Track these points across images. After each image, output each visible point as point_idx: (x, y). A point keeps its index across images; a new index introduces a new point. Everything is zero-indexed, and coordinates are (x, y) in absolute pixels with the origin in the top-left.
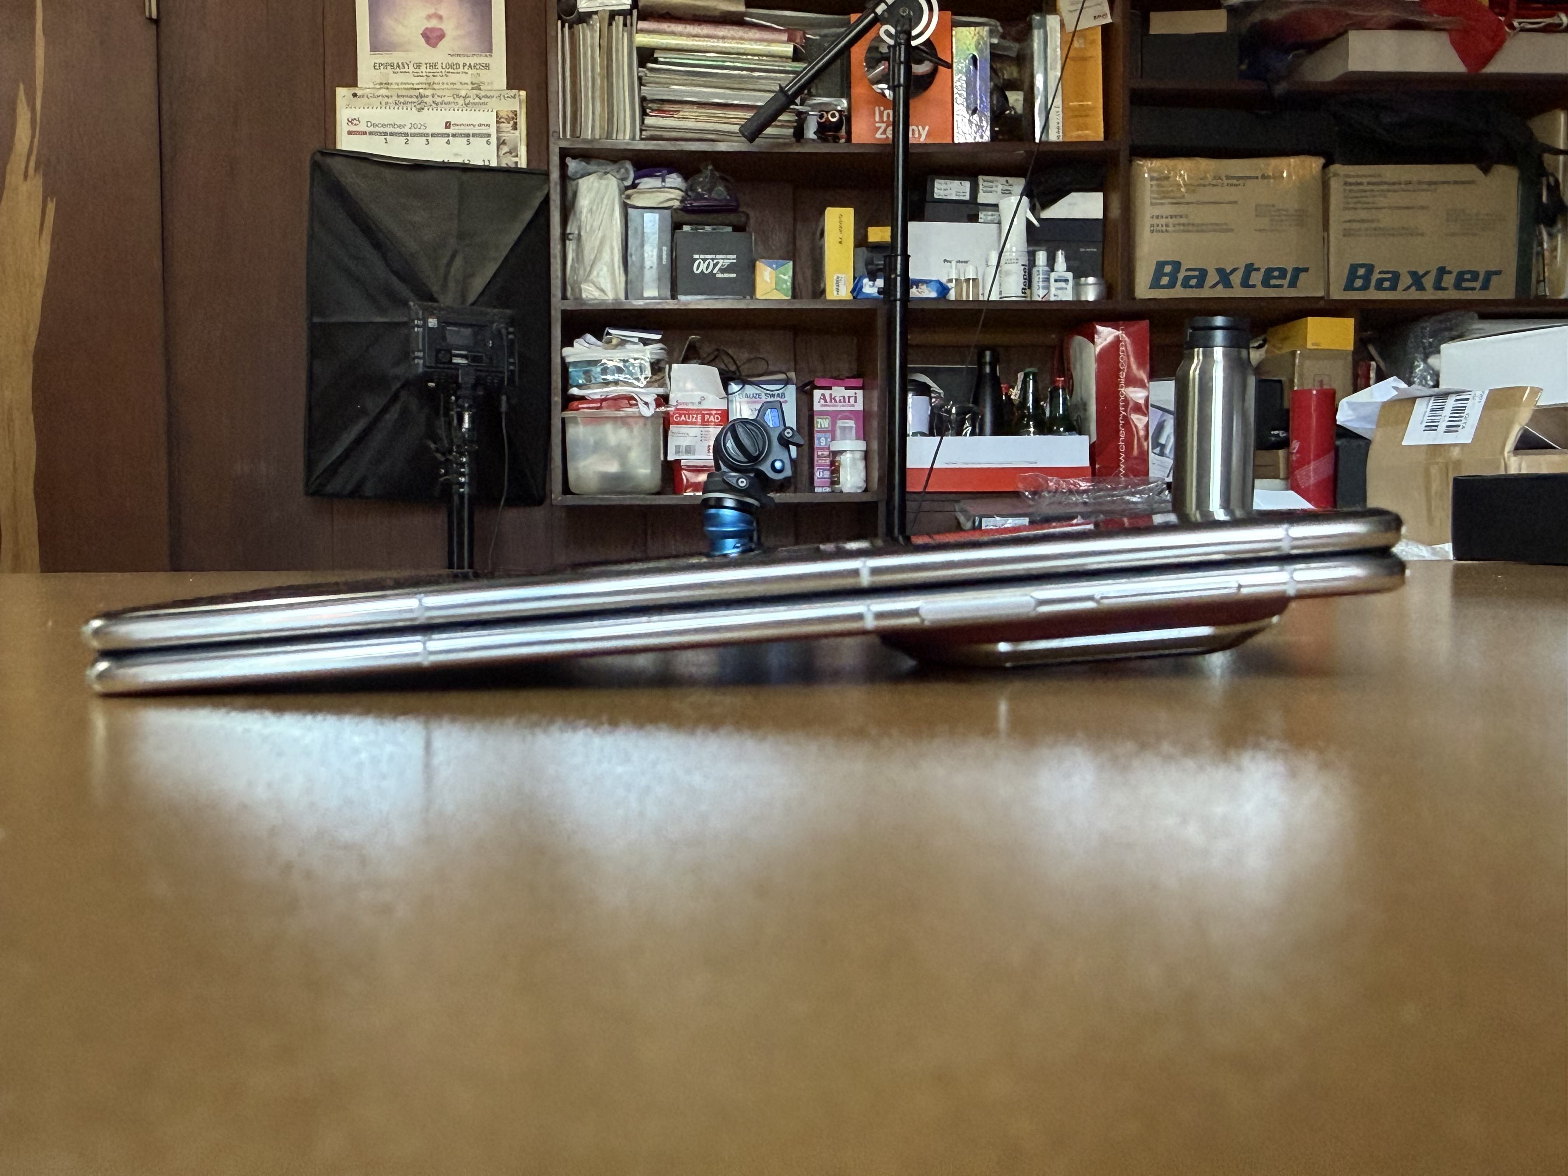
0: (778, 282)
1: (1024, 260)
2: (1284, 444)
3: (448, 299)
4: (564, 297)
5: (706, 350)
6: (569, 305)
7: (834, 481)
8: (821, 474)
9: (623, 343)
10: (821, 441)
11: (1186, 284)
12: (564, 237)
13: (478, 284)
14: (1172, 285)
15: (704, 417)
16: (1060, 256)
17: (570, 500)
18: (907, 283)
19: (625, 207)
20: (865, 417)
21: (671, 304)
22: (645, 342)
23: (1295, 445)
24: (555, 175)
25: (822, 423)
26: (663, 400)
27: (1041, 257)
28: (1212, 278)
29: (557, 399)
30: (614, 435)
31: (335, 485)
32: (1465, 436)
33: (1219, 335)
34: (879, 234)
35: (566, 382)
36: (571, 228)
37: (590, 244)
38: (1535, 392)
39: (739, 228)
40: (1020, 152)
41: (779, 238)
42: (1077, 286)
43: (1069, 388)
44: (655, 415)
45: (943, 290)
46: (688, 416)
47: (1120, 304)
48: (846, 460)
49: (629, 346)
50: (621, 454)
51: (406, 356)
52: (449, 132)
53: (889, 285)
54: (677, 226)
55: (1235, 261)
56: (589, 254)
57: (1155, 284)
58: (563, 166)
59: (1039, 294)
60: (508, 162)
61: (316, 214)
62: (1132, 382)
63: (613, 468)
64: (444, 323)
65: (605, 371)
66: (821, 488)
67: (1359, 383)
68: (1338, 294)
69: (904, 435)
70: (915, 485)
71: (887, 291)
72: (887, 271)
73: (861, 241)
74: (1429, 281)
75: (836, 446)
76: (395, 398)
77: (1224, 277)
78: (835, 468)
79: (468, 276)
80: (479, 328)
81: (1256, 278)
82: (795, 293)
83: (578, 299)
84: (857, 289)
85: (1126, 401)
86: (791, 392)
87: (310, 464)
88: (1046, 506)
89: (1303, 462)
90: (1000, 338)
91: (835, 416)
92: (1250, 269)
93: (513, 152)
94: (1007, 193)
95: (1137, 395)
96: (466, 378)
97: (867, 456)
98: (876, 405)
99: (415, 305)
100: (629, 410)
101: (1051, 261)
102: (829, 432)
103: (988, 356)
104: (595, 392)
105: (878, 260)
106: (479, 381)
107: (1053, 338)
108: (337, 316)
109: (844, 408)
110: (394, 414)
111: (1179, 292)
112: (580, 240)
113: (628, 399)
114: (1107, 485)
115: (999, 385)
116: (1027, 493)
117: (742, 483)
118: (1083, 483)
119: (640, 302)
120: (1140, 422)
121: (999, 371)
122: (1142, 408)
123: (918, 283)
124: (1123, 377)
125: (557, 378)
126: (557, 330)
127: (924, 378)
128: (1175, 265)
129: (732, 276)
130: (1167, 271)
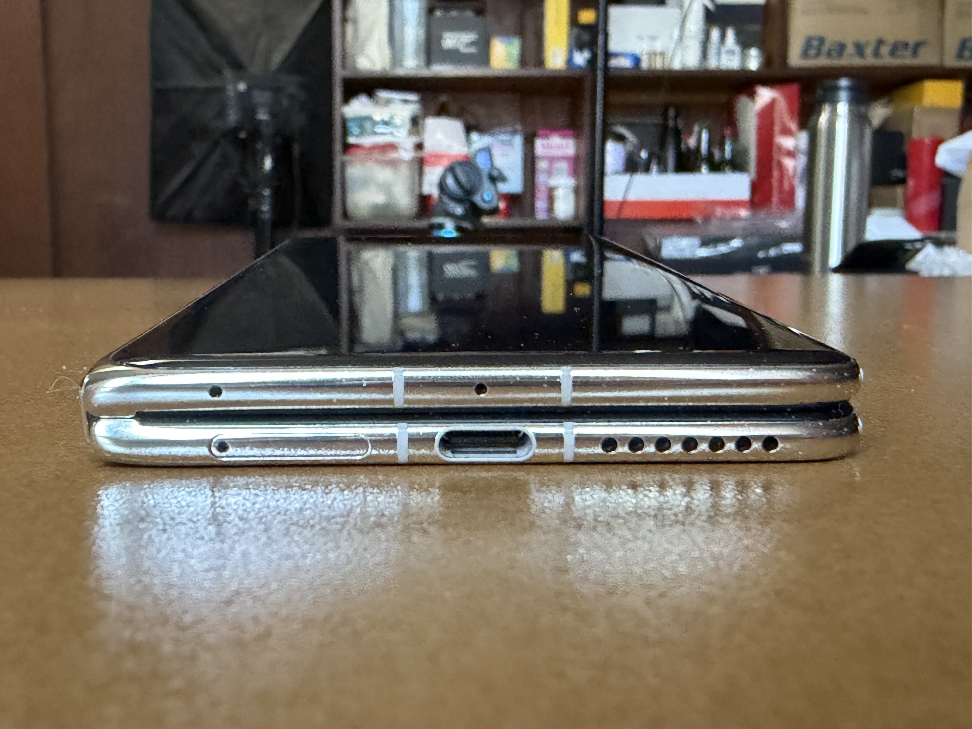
0: (509, 55)
1: (701, 36)
2: (902, 181)
3: (255, 69)
4: (344, 66)
5: (454, 107)
6: (348, 73)
7: (550, 209)
8: (541, 204)
9: (388, 102)
10: (541, 179)
11: (829, 54)
12: (344, 20)
13: (277, 58)
14: (818, 55)
16: (730, 35)
17: (348, 224)
18: (608, 55)
20: (575, 161)
21: (425, 73)
22: (406, 101)
23: (911, 183)
25: (542, 165)
26: (419, 146)
27: (715, 34)
28: (850, 49)
29: (338, 147)
30: (382, 174)
31: (175, 209)
33: (843, 95)
35: (345, 132)
36: (350, 13)
37: (364, 25)
39: (480, 12)
41: (510, 20)
42: (744, 57)
43: (735, 137)
44: (414, 160)
45: (637, 60)
46: (435, 158)
47: (777, 71)
48: (560, 193)
49: (392, 105)
50: (386, 188)
51: (221, 114)
53: (594, 57)
54: (431, 11)
56: (362, 33)
57: (805, 54)
59: (713, 63)
62: (786, 132)
63: (379, 199)
64: (251, 88)
65: (375, 123)
66: (541, 215)
68: (951, 61)
69: (602, 174)
70: (610, 214)
71: (592, 62)
72: (592, 45)
73: (574, 22)
75: (553, 182)
76: (216, 144)
77: (860, 49)
78: (551, 199)
79: (269, 52)
80: (277, 90)
81: (885, 50)
82: (523, 62)
83: (355, 68)
84: (570, 60)
85: (780, 148)
86: (518, 141)
87: (155, 194)
88: (713, 229)
89: (916, 195)
90: (681, 98)
91: (552, 160)
92: (880, 42)
95: (787, 143)
96: (267, 131)
97: (576, 191)
98: (584, 152)
99: (228, 73)
100: (393, 155)
101: (723, 37)
102: (549, 172)
103: (671, 113)
104: (367, 141)
105: (586, 37)
106: (278, 133)
107: (723, 98)
108: (172, 83)
109: (559, 153)
110: (215, 158)
111: (822, 62)
112: (355, 22)
113: (392, 147)
114: (762, 214)
115: (678, 135)
116: (699, 220)
117: (459, 210)
118: (744, 213)
119: (400, 72)
120: (789, 163)
121: (681, 124)
122: (791, 154)
123: (616, 55)
124: (777, 128)
125: (338, 130)
126: (338, 93)
127: (622, 130)
128: (822, 40)
129: (472, 50)
130: (815, 43)
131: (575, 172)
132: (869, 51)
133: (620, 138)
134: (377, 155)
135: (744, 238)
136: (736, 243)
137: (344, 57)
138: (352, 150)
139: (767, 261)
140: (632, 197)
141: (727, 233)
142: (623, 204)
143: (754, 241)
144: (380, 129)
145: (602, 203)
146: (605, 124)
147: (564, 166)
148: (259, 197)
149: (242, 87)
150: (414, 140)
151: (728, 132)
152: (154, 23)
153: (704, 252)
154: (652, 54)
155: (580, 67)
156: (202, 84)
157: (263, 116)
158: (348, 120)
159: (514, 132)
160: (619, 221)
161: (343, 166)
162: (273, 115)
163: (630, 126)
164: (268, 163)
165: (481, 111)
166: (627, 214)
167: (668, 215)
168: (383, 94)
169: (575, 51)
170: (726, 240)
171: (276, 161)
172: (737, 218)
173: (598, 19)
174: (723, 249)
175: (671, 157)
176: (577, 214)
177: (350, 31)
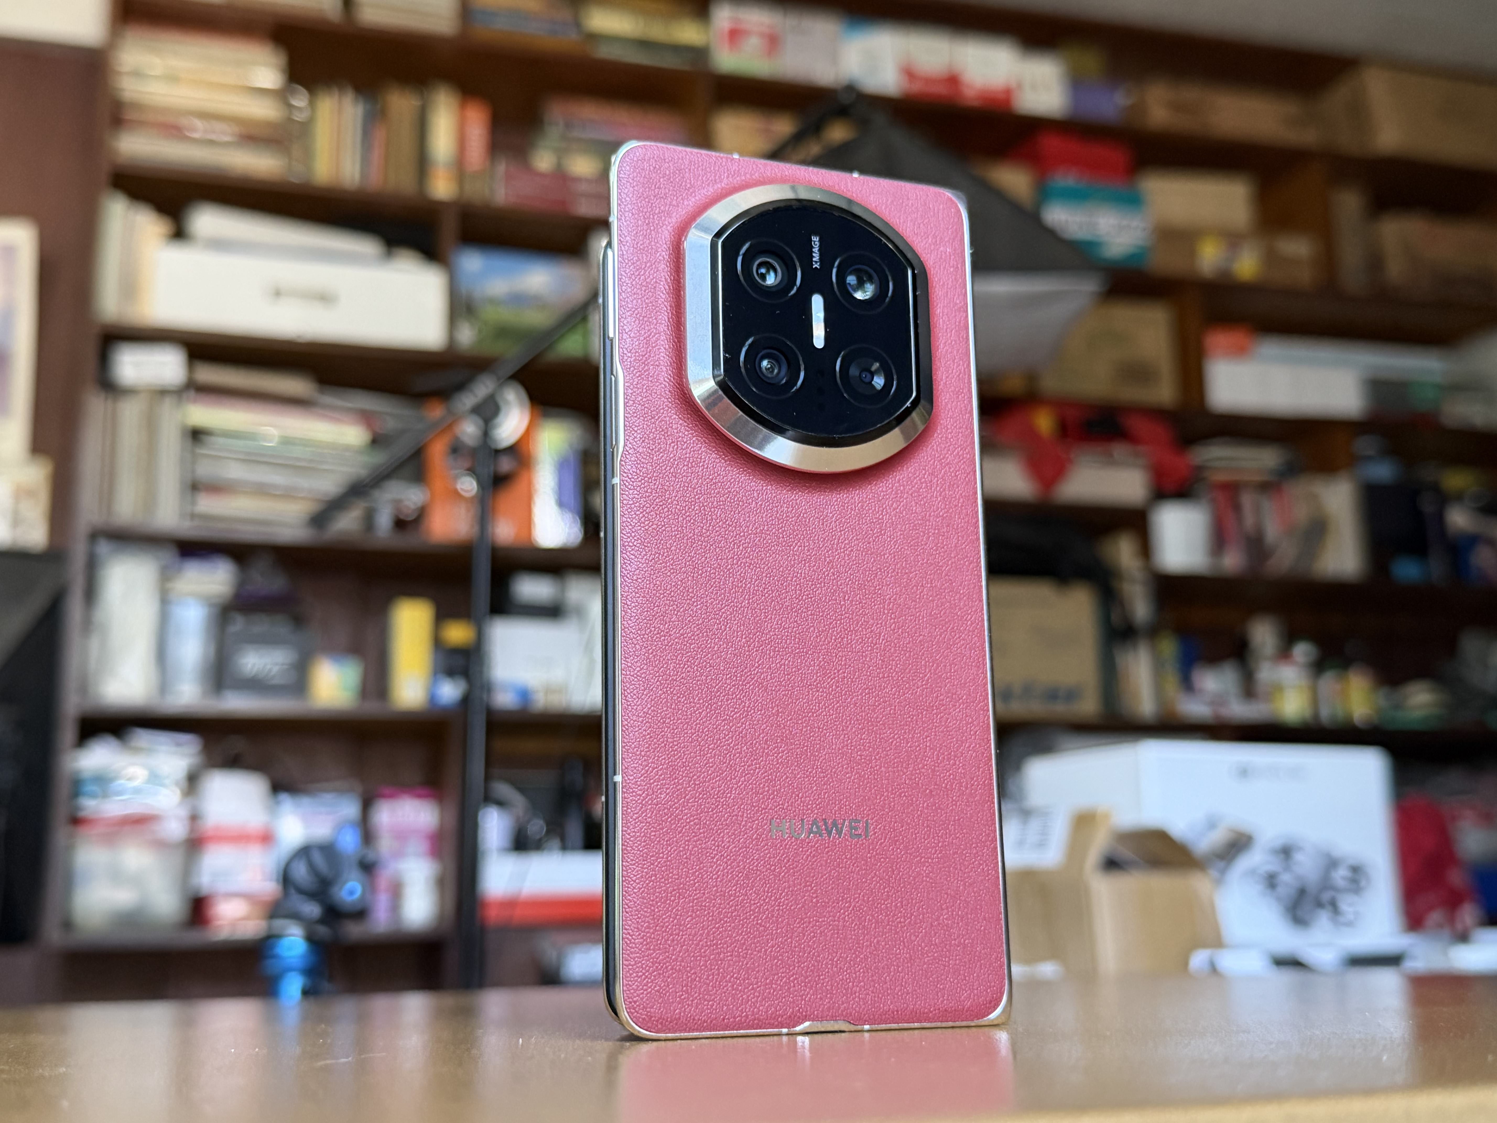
5: (254, 757)
7: (395, 909)
9: (150, 748)
18: (488, 687)
20: (436, 837)
24: (79, 559)
25: (386, 841)
26: (194, 818)
30: (135, 858)
34: (457, 634)
44: (184, 840)
45: (526, 696)
46: (223, 837)
50: (138, 882)
54: (223, 617)
58: (90, 551)
71: (468, 696)
73: (438, 643)
84: (432, 694)
86: (352, 803)
91: (402, 835)
97: (439, 882)
98: (450, 824)
104: (110, 809)
105: (457, 663)
119: (171, 706)
125: (62, 791)
126: (68, 733)
127: (503, 789)
129: (283, 677)
131: (436, 852)
133: (500, 803)
137: (84, 680)
138: (82, 826)
140: (528, 890)
142: (513, 902)
145: (478, 899)
146: (487, 784)
147: (417, 845)
150: (186, 808)
154: (548, 687)
155: (447, 706)
158: (82, 778)
159: (346, 794)
160: (507, 927)
163: (516, 784)
165: (295, 765)
169: (439, 679)
173: (472, 638)
175: (575, 829)
176: (441, 916)
177: (94, 644)
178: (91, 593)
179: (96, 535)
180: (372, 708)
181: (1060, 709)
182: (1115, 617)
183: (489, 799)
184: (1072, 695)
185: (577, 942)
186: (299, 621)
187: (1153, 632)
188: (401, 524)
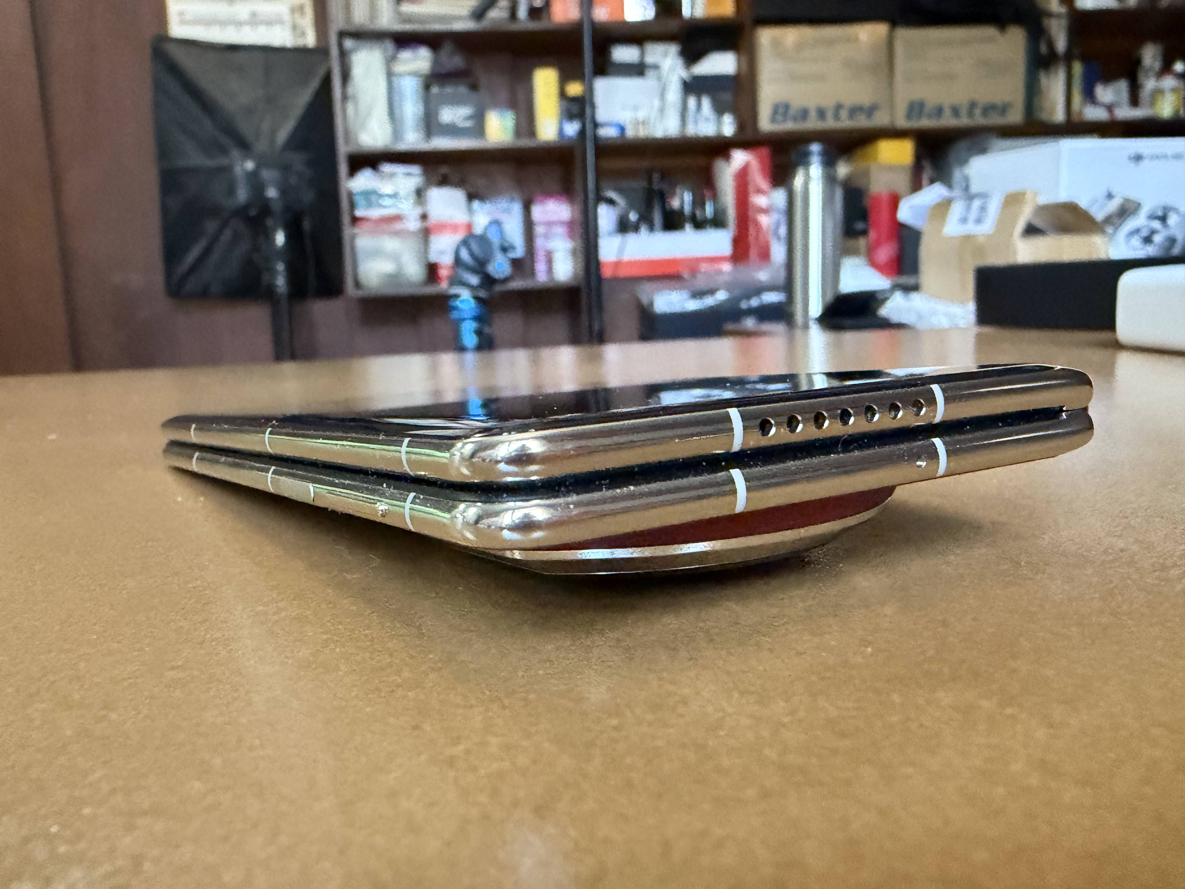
0: (504, 128)
1: (680, 106)
2: (864, 233)
3: (261, 146)
4: (347, 142)
5: (455, 178)
6: (352, 149)
7: (550, 269)
8: (540, 267)
9: (392, 175)
10: (540, 243)
11: (795, 119)
12: (345, 98)
13: (283, 135)
14: (785, 120)
15: (454, 228)
16: (706, 103)
17: (360, 293)
18: (596, 125)
19: (390, 75)
20: (570, 225)
21: (427, 146)
22: (409, 174)
23: (872, 234)
24: (334, 52)
25: (539, 230)
26: (424, 217)
27: (692, 102)
29: (346, 219)
30: (390, 244)
31: (191, 285)
32: (987, 227)
33: (815, 158)
34: (575, 89)
35: (352, 206)
36: (350, 90)
37: (364, 103)
38: (1036, 194)
40: (672, 25)
41: (504, 95)
42: (719, 124)
43: (715, 196)
44: (419, 230)
45: (622, 129)
46: (442, 227)
47: (749, 135)
48: (558, 256)
49: (396, 179)
50: (396, 257)
51: (231, 191)
52: (254, 20)
53: (583, 128)
54: (427, 87)
55: (828, 103)
56: (363, 110)
57: (773, 120)
58: (340, 46)
59: (691, 131)
60: (300, 42)
61: (158, 86)
62: (759, 191)
63: (390, 268)
64: (259, 166)
65: (380, 196)
66: (541, 277)
67: (916, 186)
68: (902, 122)
69: (596, 236)
70: (606, 273)
71: (582, 133)
72: (580, 116)
73: (562, 94)
74: (964, 112)
75: (551, 246)
76: (227, 221)
78: (550, 261)
79: (274, 131)
80: (285, 169)
81: (844, 114)
82: (518, 132)
83: (358, 144)
84: (561, 131)
85: (755, 206)
86: (517, 208)
87: (169, 273)
88: (701, 283)
89: (877, 245)
90: (668, 162)
91: (550, 224)
92: (839, 107)
93: (303, 34)
94: (665, 55)
95: (762, 201)
96: (277, 207)
97: (574, 253)
98: (578, 216)
99: (235, 153)
100: (398, 226)
101: (699, 105)
102: (547, 236)
103: (656, 177)
104: (375, 213)
105: (575, 109)
106: (288, 209)
107: (701, 161)
108: (181, 163)
109: (554, 218)
110: (227, 235)
111: (789, 126)
112: (355, 99)
113: (397, 218)
114: (742, 268)
115: (663, 197)
116: (686, 275)
117: (474, 280)
118: (727, 267)
119: (402, 147)
120: (764, 220)
121: (665, 187)
122: (765, 211)
123: (603, 125)
124: (751, 188)
125: (345, 204)
126: (343, 168)
127: (612, 194)
128: (787, 107)
129: (468, 124)
130: (781, 110)
131: (571, 235)
132: (830, 115)
133: (611, 202)
134: (385, 226)
135: (728, 290)
136: (721, 296)
137: (347, 132)
138: (359, 223)
139: (750, 312)
140: (627, 256)
141: (712, 285)
142: (618, 264)
143: (737, 292)
144: (387, 202)
145: (598, 263)
146: (598, 189)
147: (560, 230)
148: (273, 272)
149: (250, 165)
150: (418, 211)
151: (707, 193)
152: (157, 106)
153: (693, 305)
154: (637, 123)
155: (570, 138)
156: (210, 163)
157: (272, 193)
158: (354, 195)
159: (512, 200)
160: (615, 280)
161: (353, 238)
162: (283, 192)
163: (620, 191)
164: (280, 238)
165: (480, 182)
166: (623, 273)
167: (659, 272)
168: (387, 168)
169: (564, 121)
170: (712, 292)
171: (288, 237)
172: (720, 272)
173: (585, 91)
174: (709, 301)
175: (657, 218)
176: (575, 275)
177: (350, 108)
178: (346, 76)
179: (342, 35)
180: (525, 143)
181: (996, 120)
182: (1044, 49)
183: (600, 199)
184: (1004, 109)
185: (659, 290)
186: (474, 87)
187: (1069, 58)
188: (534, 13)
